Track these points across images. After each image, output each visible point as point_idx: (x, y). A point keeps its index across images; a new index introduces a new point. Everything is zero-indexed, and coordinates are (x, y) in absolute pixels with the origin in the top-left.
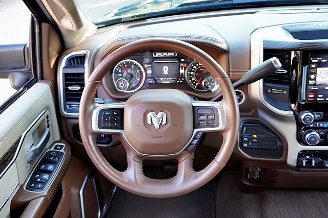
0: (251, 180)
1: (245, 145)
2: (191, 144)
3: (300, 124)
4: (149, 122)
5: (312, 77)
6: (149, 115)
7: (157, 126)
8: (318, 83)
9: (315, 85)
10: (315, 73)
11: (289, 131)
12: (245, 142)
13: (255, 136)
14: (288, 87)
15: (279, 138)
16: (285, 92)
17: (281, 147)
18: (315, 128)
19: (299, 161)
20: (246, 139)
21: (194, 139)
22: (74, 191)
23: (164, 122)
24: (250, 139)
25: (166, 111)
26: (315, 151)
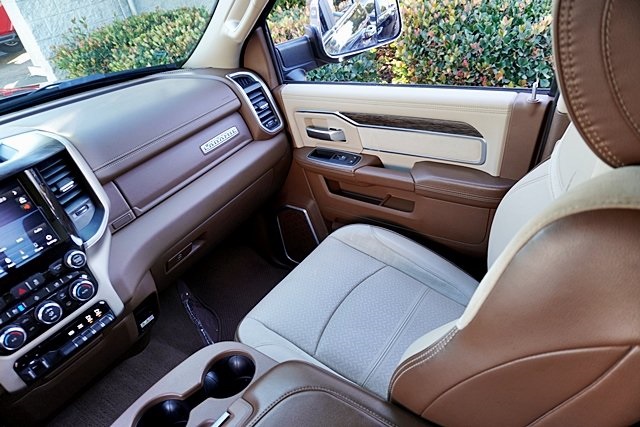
18: (8, 323)
19: (24, 377)
26: (37, 347)
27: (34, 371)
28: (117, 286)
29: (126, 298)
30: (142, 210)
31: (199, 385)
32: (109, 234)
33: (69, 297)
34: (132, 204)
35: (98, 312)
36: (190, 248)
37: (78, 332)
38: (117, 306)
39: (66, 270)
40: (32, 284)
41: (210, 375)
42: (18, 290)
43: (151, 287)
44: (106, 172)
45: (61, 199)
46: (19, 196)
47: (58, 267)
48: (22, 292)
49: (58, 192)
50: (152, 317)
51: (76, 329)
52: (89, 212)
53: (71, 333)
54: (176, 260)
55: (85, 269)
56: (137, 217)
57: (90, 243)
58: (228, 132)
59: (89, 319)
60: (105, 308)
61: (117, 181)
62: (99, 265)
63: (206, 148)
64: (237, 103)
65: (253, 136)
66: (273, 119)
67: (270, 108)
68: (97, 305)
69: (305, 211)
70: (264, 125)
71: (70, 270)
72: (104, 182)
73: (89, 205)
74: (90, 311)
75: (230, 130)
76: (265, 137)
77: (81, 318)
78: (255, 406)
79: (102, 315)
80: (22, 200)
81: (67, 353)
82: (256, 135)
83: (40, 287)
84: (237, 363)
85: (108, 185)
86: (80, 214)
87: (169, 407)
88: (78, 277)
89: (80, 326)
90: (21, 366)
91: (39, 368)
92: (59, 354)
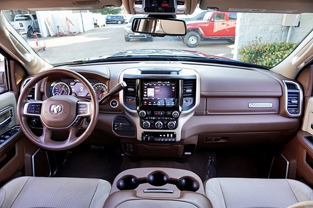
0: (129, 152)
1: (116, 129)
2: (75, 123)
3: (141, 118)
4: (52, 110)
5: (145, 93)
7: (56, 112)
8: (148, 96)
9: (147, 97)
10: (147, 91)
11: (137, 121)
12: (116, 127)
13: (121, 124)
14: (135, 98)
15: (133, 125)
16: (134, 101)
17: (134, 132)
18: (149, 120)
19: (142, 138)
20: (116, 125)
21: (77, 120)
22: (27, 155)
23: (60, 110)
24: (118, 126)
25: (61, 105)
26: (150, 132)
27: (145, 138)
28: (183, 132)
29: (183, 138)
30: (209, 113)
31: (177, 179)
32: (193, 114)
33: (167, 124)
34: (207, 109)
35: (172, 135)
36: (219, 140)
38: (178, 138)
40: (160, 113)
42: (156, 113)
43: (195, 141)
44: (204, 93)
45: (185, 94)
46: (173, 86)
47: (170, 113)
48: (157, 114)
49: (185, 91)
50: (190, 153)
51: (163, 136)
52: (190, 103)
53: (161, 135)
54: (211, 140)
55: (177, 119)
56: (206, 115)
57: (184, 112)
59: (168, 136)
60: (174, 136)
61: (207, 98)
62: (182, 121)
63: (251, 105)
64: (280, 94)
65: (279, 112)
66: (296, 110)
67: (298, 104)
68: (173, 133)
69: (288, 162)
70: (288, 110)
71: (172, 117)
72: (202, 96)
73: (192, 101)
74: (170, 133)
76: (285, 115)
77: (166, 133)
78: (181, 196)
79: (172, 137)
80: (173, 88)
81: (155, 140)
82: (281, 112)
83: (163, 116)
85: (203, 98)
86: (187, 102)
88: (174, 120)
89: (164, 136)
90: (144, 134)
91: (147, 139)
92: (154, 139)
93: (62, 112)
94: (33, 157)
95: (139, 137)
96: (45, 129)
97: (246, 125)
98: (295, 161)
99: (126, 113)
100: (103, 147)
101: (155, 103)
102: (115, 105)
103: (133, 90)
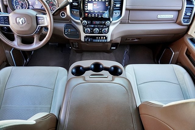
0: (75, 48)
1: (66, 33)
2: (37, 31)
3: (84, 26)
5: (86, 7)
6: (18, 19)
7: (21, 23)
8: (88, 10)
9: (87, 10)
10: (87, 5)
11: (81, 28)
12: (66, 32)
13: (69, 30)
14: (79, 11)
15: (77, 31)
16: (78, 13)
17: (79, 35)
18: (89, 27)
19: (85, 40)
20: (66, 31)
21: (38, 29)
22: (7, 51)
23: (24, 22)
24: (68, 31)
26: (90, 36)
27: (87, 40)
28: (112, 35)
29: (112, 39)
30: (130, 22)
31: (109, 68)
32: (119, 22)
33: (101, 31)
34: (129, 19)
36: (135, 39)
37: (98, 39)
38: (109, 40)
39: (105, 24)
40: (97, 23)
41: (113, 68)
42: (94, 22)
43: (119, 41)
44: (129, 7)
45: (115, 8)
47: (104, 23)
48: (95, 23)
49: (115, 6)
50: (115, 48)
51: (98, 38)
52: (118, 15)
53: (97, 38)
54: (129, 40)
55: (108, 27)
56: (128, 23)
57: (113, 22)
58: (170, 15)
59: (102, 38)
60: (106, 38)
61: (130, 11)
62: (112, 28)
63: (159, 17)
64: (180, 8)
65: (177, 21)
66: (188, 20)
67: (190, 16)
68: (105, 36)
69: (174, 53)
70: (183, 20)
71: (105, 25)
72: (127, 9)
73: (119, 13)
74: (103, 36)
75: (171, 16)
76: (180, 24)
77: (100, 37)
78: (113, 80)
79: (105, 39)
80: (107, 3)
81: (94, 41)
83: (98, 24)
84: (120, 71)
85: (127, 11)
86: (116, 13)
87: (101, 67)
88: (106, 27)
89: (99, 38)
90: (86, 37)
91: (88, 40)
92: (92, 40)
93: (26, 23)
94: (11, 52)
95: (83, 39)
96: (15, 36)
97: (154, 30)
98: (178, 53)
99: (72, 22)
100: (57, 44)
101: (93, 15)
102: (64, 16)
103: (77, 4)
